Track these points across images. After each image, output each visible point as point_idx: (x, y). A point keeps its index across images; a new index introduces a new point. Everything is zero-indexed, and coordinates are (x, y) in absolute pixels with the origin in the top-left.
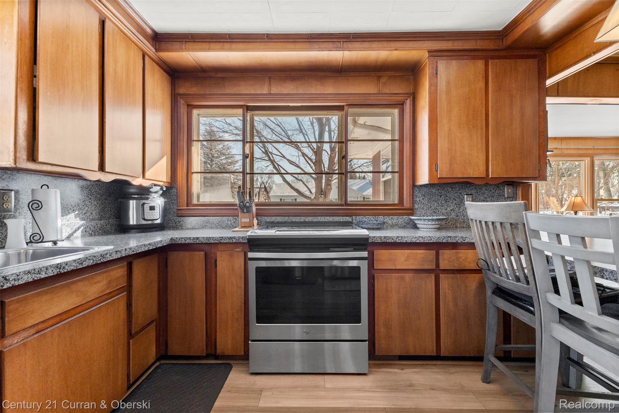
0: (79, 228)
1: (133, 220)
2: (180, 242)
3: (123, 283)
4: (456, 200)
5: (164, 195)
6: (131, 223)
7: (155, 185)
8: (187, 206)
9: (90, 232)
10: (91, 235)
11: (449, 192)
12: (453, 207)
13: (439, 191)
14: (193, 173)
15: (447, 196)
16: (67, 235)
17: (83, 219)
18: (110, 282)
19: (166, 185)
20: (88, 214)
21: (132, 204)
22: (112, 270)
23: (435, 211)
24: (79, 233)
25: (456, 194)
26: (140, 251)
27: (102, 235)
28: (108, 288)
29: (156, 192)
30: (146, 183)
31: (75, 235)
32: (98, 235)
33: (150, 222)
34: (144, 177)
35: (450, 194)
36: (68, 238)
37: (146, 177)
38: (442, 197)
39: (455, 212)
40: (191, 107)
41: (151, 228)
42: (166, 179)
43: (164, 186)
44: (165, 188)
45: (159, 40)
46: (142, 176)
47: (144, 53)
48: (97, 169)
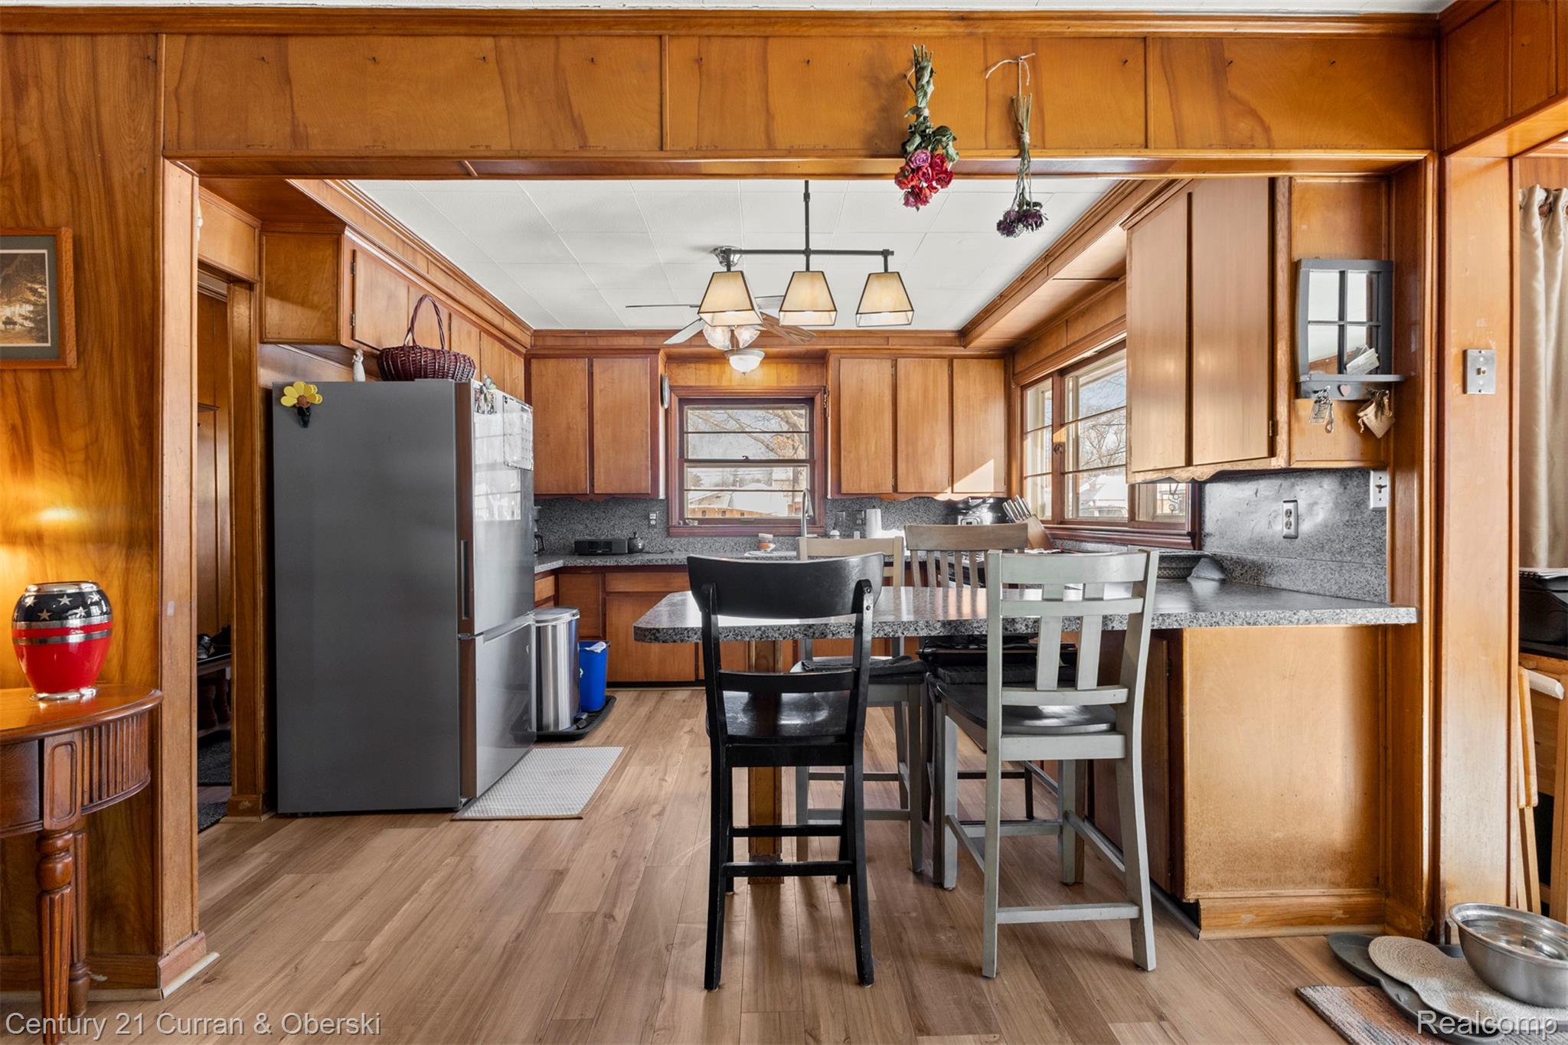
7: (973, 498)
14: (1026, 477)
19: (996, 495)
21: (960, 518)
30: (958, 497)
34: (954, 491)
37: (956, 491)
39: (1266, 547)
42: (995, 488)
43: (990, 497)
44: (991, 501)
45: (964, 334)
46: (950, 489)
47: (951, 359)
48: (891, 491)
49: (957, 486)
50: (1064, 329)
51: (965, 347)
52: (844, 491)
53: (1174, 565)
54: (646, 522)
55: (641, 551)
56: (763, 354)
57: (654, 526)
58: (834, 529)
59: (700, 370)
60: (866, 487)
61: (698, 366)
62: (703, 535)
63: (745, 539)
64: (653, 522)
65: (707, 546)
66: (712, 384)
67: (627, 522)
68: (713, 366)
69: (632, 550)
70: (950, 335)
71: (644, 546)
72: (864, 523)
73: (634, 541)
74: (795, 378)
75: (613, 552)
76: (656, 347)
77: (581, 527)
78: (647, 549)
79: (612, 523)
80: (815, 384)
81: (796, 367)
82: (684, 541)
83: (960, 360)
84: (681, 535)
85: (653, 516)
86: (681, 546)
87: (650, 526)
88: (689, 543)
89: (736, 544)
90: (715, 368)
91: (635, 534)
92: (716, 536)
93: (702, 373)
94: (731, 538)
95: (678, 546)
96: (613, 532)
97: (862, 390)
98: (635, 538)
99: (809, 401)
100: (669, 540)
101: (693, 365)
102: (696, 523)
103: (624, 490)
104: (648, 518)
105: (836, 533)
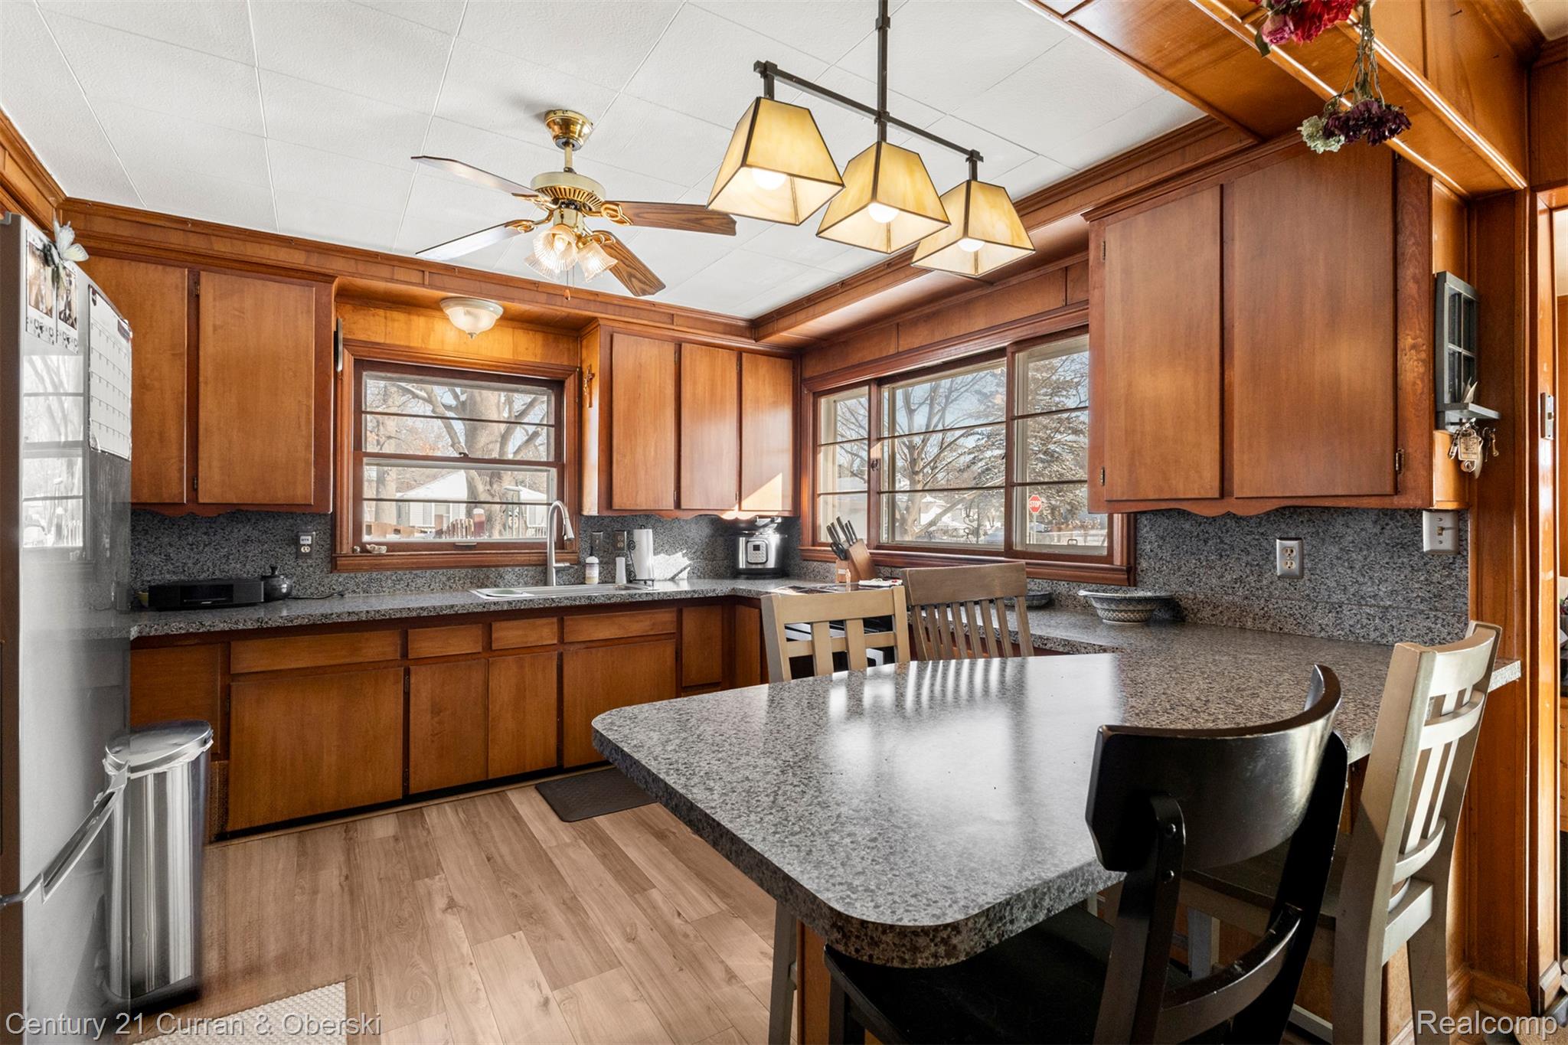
0: (685, 568)
1: (742, 565)
2: (739, 594)
3: (671, 629)
4: (1248, 554)
5: (780, 529)
6: (741, 566)
7: (761, 517)
8: (813, 545)
9: (697, 574)
10: (699, 577)
11: (1227, 531)
12: (1241, 573)
13: (1202, 527)
14: (820, 495)
15: (1222, 542)
16: (672, 575)
17: (690, 559)
18: (654, 624)
19: (786, 514)
20: (699, 553)
21: (742, 540)
22: (656, 613)
23: (1190, 578)
24: (685, 574)
25: (1249, 538)
27: (714, 578)
28: (652, 629)
29: (765, 526)
30: (744, 516)
31: (680, 575)
32: (709, 578)
33: (760, 567)
34: (740, 509)
35: (1231, 536)
36: (673, 579)
37: (743, 508)
38: (1210, 543)
39: (1248, 586)
40: (817, 395)
41: (761, 574)
42: (783, 506)
43: (778, 516)
44: (779, 520)
45: (757, 326)
46: (737, 507)
47: (740, 352)
48: (673, 508)
49: (745, 504)
50: (894, 333)
51: (757, 340)
52: (616, 506)
53: (1131, 608)
54: (292, 549)
55: (287, 596)
56: (500, 311)
57: (307, 555)
58: (591, 555)
59: (393, 320)
60: (643, 502)
61: (389, 313)
62: (395, 568)
63: (464, 571)
64: (305, 550)
65: (403, 584)
66: (412, 345)
67: (253, 550)
68: (415, 318)
69: (272, 596)
70: (741, 323)
71: (290, 588)
72: (631, 545)
73: (274, 582)
74: (539, 351)
75: (236, 602)
76: (331, 272)
77: (156, 559)
78: (294, 593)
79: (224, 552)
80: (566, 363)
81: (539, 337)
82: (363, 577)
83: (749, 355)
84: (357, 569)
85: (306, 540)
86: (358, 585)
87: (298, 555)
88: (371, 580)
89: (449, 579)
90: (419, 322)
91: (273, 569)
92: (418, 568)
93: (396, 324)
94: (441, 572)
95: (351, 585)
96: (226, 568)
97: (639, 377)
98: (273, 576)
99: (555, 385)
100: (335, 576)
101: (381, 312)
102: (384, 550)
103: (261, 497)
104: (296, 542)
105: (594, 560)
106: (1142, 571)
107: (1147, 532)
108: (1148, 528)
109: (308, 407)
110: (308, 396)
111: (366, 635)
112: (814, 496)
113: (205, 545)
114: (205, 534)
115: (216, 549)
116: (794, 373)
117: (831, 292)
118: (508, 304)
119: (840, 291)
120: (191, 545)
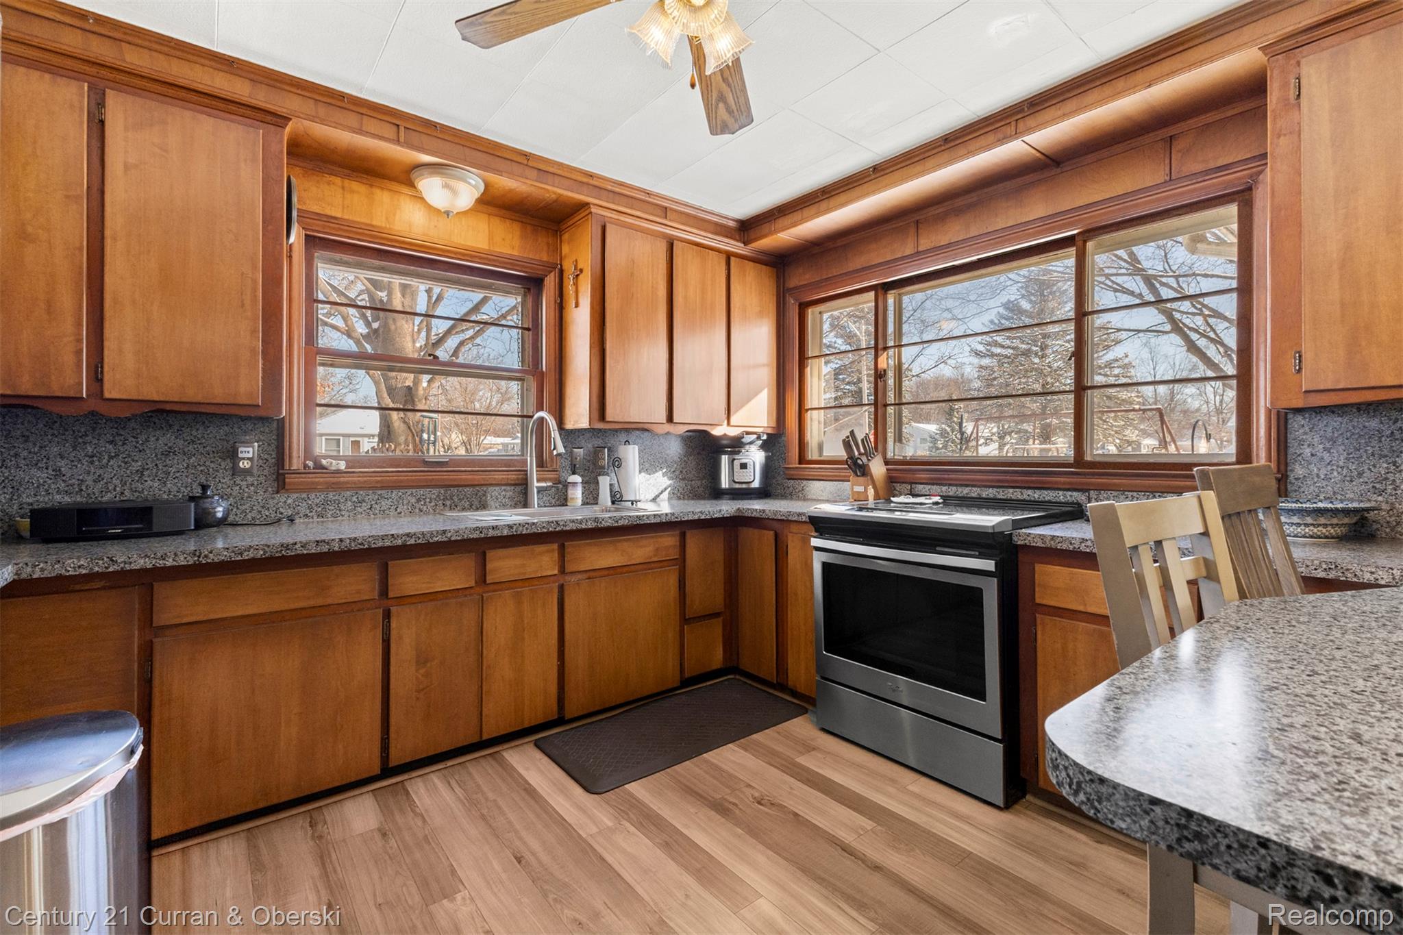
0: (666, 489)
1: (725, 483)
2: (746, 514)
3: (674, 554)
5: (765, 446)
6: (723, 486)
7: (748, 433)
8: (800, 463)
9: (679, 495)
10: (679, 498)
14: (807, 410)
16: (653, 496)
17: (670, 478)
18: (657, 549)
19: (769, 431)
20: (678, 473)
21: (725, 459)
22: (660, 537)
24: (665, 495)
26: (686, 519)
27: (693, 499)
28: (655, 556)
29: (751, 443)
30: (733, 432)
31: (661, 496)
32: (688, 499)
33: (744, 486)
34: (729, 424)
36: (654, 500)
37: (732, 424)
40: (804, 306)
41: (747, 494)
42: (768, 423)
43: (764, 433)
44: (765, 437)
45: (747, 228)
46: (726, 422)
47: (728, 256)
48: (665, 422)
49: (733, 420)
50: (912, 231)
51: (746, 243)
52: (609, 417)
53: (1326, 521)
54: (228, 464)
55: (222, 522)
56: (480, 188)
57: (247, 472)
58: (574, 473)
59: (352, 192)
60: (635, 414)
61: (345, 182)
62: (357, 488)
63: (435, 491)
64: (244, 465)
65: (365, 506)
66: (374, 223)
67: (177, 464)
68: (378, 192)
69: (205, 522)
70: (732, 224)
71: (227, 513)
72: (617, 463)
73: (207, 504)
74: (517, 242)
75: (155, 530)
78: (231, 518)
79: (136, 466)
80: (545, 258)
81: (516, 227)
82: (316, 498)
83: (738, 259)
84: (311, 488)
85: (246, 453)
86: (310, 508)
87: (235, 471)
88: (327, 502)
89: (419, 500)
90: (383, 198)
91: (204, 488)
92: (382, 488)
93: (355, 197)
94: (409, 492)
95: (303, 508)
96: (140, 487)
97: (632, 274)
98: (204, 496)
99: (532, 284)
100: (281, 498)
101: (338, 180)
102: (342, 465)
103: (192, 394)
104: (233, 455)
105: (577, 479)
106: (1297, 479)
107: (1305, 433)
108: (1307, 429)
109: (255, 281)
110: (254, 267)
111: (336, 569)
112: (802, 410)
113: (111, 458)
114: (111, 442)
115: (126, 463)
116: (777, 282)
117: (856, 181)
118: (492, 177)
119: (873, 177)
120: (92, 457)
